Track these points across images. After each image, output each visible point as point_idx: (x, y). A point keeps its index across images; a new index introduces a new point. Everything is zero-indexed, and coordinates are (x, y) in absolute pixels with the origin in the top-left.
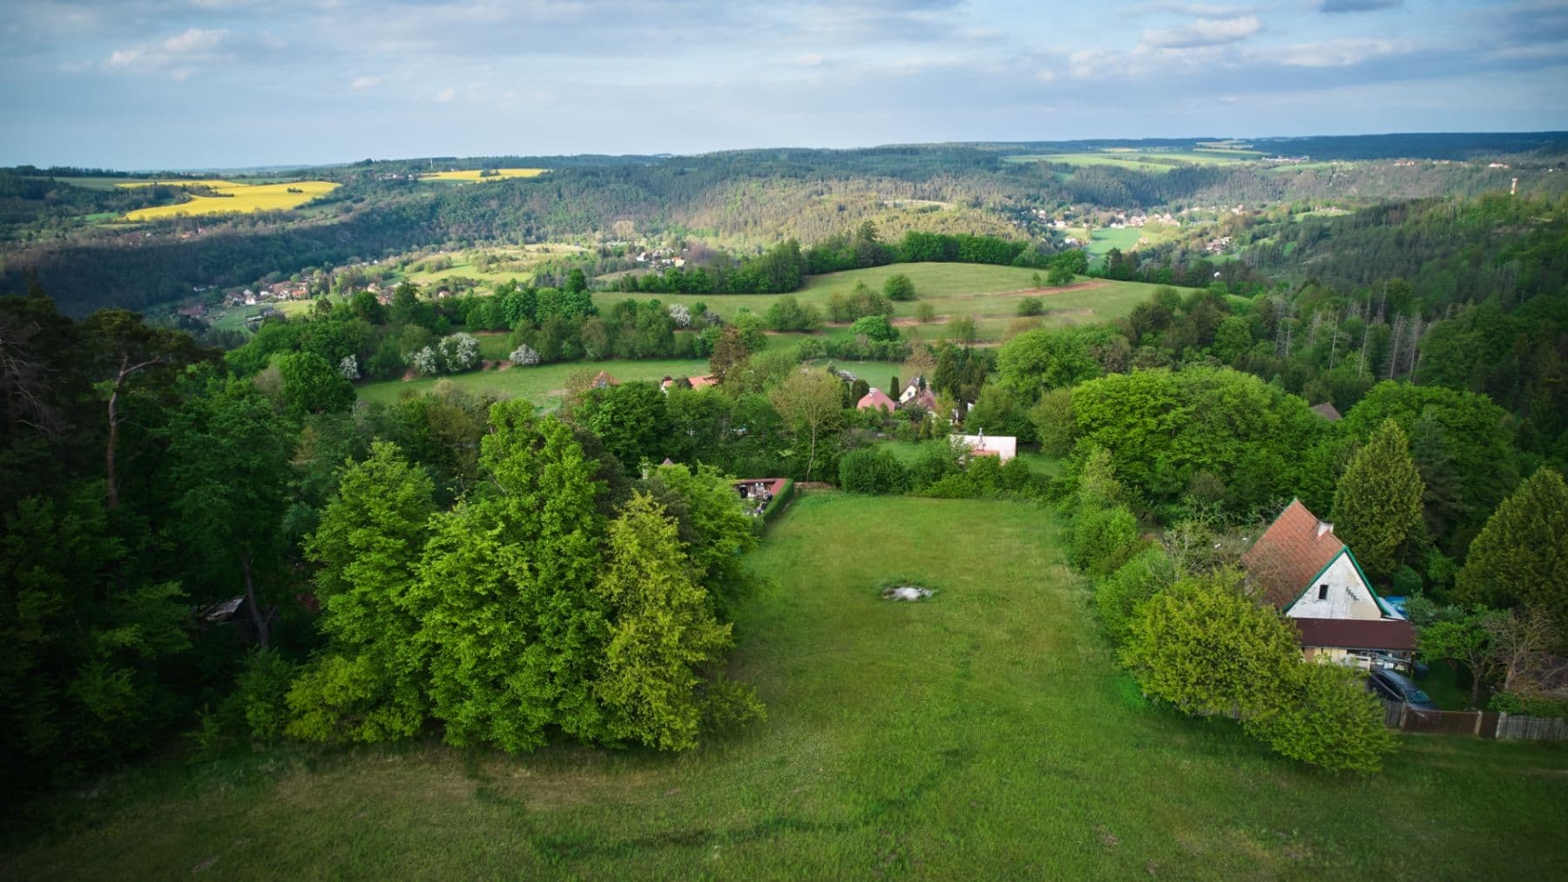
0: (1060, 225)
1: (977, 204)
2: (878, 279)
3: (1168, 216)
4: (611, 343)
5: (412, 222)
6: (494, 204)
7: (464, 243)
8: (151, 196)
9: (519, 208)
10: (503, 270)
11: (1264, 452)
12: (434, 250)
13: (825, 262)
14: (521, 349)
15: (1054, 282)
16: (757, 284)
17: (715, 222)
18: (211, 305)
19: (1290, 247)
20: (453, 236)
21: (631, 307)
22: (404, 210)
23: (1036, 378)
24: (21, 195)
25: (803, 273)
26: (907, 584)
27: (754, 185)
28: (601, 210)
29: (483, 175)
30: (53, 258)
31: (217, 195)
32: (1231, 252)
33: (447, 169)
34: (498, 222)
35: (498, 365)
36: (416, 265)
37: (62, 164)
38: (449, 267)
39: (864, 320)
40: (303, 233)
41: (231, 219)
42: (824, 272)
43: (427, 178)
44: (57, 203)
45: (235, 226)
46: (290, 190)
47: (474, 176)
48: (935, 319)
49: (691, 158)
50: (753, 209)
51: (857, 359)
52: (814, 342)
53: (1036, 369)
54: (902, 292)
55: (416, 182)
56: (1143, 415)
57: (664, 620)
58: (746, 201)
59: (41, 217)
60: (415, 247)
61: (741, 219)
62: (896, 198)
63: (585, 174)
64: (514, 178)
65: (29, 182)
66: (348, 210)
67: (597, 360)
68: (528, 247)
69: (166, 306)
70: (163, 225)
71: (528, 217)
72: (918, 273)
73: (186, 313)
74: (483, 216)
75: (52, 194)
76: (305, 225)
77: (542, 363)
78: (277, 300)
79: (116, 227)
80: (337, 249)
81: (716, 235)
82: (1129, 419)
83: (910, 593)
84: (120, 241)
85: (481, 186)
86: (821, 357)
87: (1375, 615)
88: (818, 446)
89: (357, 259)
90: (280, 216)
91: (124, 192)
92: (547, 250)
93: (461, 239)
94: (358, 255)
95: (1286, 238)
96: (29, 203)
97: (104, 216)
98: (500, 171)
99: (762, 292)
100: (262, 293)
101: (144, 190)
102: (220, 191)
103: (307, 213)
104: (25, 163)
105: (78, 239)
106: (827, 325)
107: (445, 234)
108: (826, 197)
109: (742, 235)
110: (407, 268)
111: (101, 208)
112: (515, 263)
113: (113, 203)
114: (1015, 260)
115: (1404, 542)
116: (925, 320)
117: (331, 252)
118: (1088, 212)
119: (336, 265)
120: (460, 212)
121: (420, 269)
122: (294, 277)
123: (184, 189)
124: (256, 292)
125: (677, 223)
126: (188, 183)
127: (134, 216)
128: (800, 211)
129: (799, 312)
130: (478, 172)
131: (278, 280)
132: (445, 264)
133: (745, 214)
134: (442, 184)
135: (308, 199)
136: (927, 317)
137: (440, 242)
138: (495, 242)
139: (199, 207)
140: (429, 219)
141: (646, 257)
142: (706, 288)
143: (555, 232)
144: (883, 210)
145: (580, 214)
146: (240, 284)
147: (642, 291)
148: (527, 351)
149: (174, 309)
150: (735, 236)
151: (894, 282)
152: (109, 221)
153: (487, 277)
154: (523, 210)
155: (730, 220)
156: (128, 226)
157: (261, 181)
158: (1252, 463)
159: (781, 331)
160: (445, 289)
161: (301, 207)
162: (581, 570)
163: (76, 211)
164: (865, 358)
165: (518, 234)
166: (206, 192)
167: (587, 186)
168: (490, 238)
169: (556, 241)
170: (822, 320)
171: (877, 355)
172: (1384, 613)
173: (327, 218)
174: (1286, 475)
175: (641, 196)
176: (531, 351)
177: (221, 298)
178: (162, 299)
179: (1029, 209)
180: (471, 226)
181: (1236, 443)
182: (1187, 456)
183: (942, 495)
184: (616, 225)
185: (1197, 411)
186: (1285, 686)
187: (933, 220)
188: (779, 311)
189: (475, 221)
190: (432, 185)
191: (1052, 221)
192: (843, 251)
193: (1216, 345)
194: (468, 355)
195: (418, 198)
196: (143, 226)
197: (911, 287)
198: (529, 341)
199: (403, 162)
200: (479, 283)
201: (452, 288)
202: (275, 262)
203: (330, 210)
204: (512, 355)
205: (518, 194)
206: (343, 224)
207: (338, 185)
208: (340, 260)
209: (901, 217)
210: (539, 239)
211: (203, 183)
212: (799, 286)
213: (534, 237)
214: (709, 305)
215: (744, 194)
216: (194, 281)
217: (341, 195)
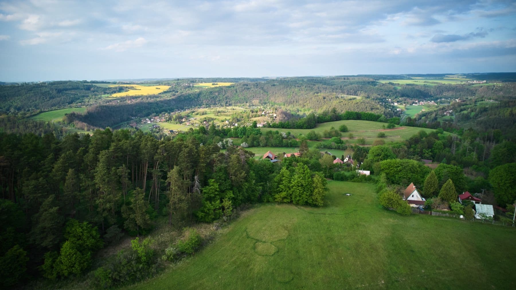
0: (396, 104)
1: (368, 97)
2: (337, 125)
3: (433, 102)
4: (267, 142)
5: (192, 99)
6: (217, 94)
7: (207, 106)
8: (118, 89)
9: (224, 95)
10: (222, 115)
11: (416, 176)
12: (199, 108)
13: (322, 120)
14: (244, 143)
15: (389, 127)
16: (303, 126)
17: (284, 101)
18: (138, 123)
19: (473, 114)
20: (205, 104)
21: (270, 132)
22: (190, 95)
23: (378, 157)
24: (85, 89)
25: (316, 123)
26: (348, 193)
27: (296, 89)
28: (249, 96)
29: (213, 84)
30: (98, 108)
31: (136, 89)
32: (453, 115)
33: (202, 82)
34: (218, 99)
36: (196, 113)
37: (94, 80)
38: (206, 114)
39: (334, 138)
40: (161, 102)
41: (141, 97)
42: (321, 122)
43: (196, 85)
44: (94, 92)
45: (142, 99)
46: (156, 88)
47: (210, 85)
48: (353, 138)
50: (296, 97)
51: (332, 149)
52: (320, 144)
53: (378, 155)
54: (344, 129)
55: (193, 86)
56: (394, 168)
57: (320, 190)
58: (294, 94)
59: (90, 96)
60: (193, 106)
61: (292, 100)
62: (341, 95)
63: (244, 85)
64: (223, 86)
65: (86, 85)
66: (174, 95)
67: (263, 147)
68: (227, 107)
69: (126, 123)
70: (122, 99)
71: (227, 98)
72: (348, 123)
73: (131, 125)
74: (213, 97)
75: (92, 89)
76: (162, 99)
77: (249, 147)
78: (156, 122)
79: (110, 99)
80: (171, 107)
81: (284, 105)
82: (391, 169)
83: (348, 195)
85: (213, 88)
86: (322, 148)
87: (421, 200)
88: (329, 171)
89: (177, 110)
90: (154, 96)
91: (110, 88)
92: (234, 109)
93: (207, 105)
94: (177, 108)
95: (472, 111)
96: (87, 91)
97: (106, 95)
98: (218, 83)
99: (304, 129)
100: (152, 120)
101: (116, 88)
102: (137, 88)
103: (162, 95)
104: (85, 80)
105: (101, 102)
106: (323, 139)
107: (201, 103)
108: (319, 94)
109: (292, 105)
110: (193, 113)
111: (105, 93)
112: (226, 113)
113: (108, 91)
114: (378, 120)
115: (434, 191)
116: (351, 138)
117: (169, 108)
118: (405, 100)
120: (207, 96)
121: (197, 114)
122: (160, 115)
123: (127, 87)
124: (150, 119)
125: (272, 101)
126: (128, 85)
127: (114, 95)
128: (311, 98)
129: (316, 135)
130: (211, 83)
131: (155, 116)
132: (205, 113)
133: (294, 99)
134: (201, 87)
135: (162, 91)
136: (351, 137)
137: (200, 105)
138: (216, 106)
139: (131, 93)
140: (197, 98)
141: (265, 113)
142: (289, 127)
143: (235, 103)
144: (338, 99)
145: (242, 97)
146: (145, 117)
147: (272, 127)
149: (128, 124)
150: (290, 105)
151: (342, 127)
152: (108, 97)
154: (225, 96)
155: (288, 100)
156: (113, 99)
157: (148, 85)
158: (414, 178)
159: (310, 140)
160: (205, 121)
161: (160, 94)
162: (311, 183)
163: (99, 94)
164: (334, 149)
165: (224, 103)
166: (132, 88)
167: (245, 89)
168: (215, 104)
169: (235, 106)
170: (322, 137)
171: (337, 148)
172: (422, 200)
173: (168, 97)
174: (420, 180)
175: (261, 92)
176: (246, 144)
177: (140, 121)
178: (124, 121)
179: (385, 99)
180: (209, 101)
181: (411, 174)
182: (402, 176)
183: (354, 182)
184: (253, 101)
185: (405, 167)
186: (399, 204)
187: (354, 103)
188: (310, 134)
189: (211, 99)
190: (198, 88)
191: (393, 103)
192: (327, 116)
193: (433, 148)
194: (231, 144)
195: (194, 92)
196: (117, 99)
197: (347, 128)
198: (246, 141)
199: (189, 80)
200: (215, 119)
201: (207, 121)
202: (154, 110)
203: (169, 95)
204: (242, 145)
205: (224, 91)
206: (173, 99)
207: (170, 87)
208: (172, 110)
209: (344, 101)
210: (230, 105)
211: (131, 85)
212: (314, 127)
213: (228, 104)
214: (291, 132)
215: (293, 93)
216: (132, 116)
217: (171, 90)
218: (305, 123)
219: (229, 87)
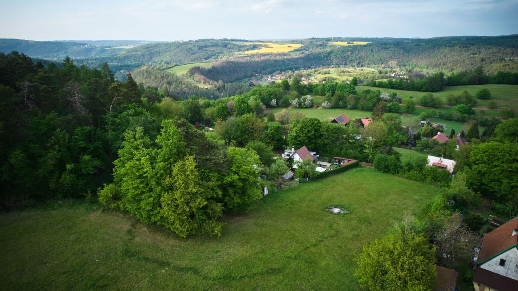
4: (356, 103)
5: (322, 58)
6: (349, 53)
7: (337, 66)
8: (252, 47)
9: (357, 55)
10: (345, 75)
12: (327, 67)
13: (455, 82)
14: (326, 102)
16: (422, 88)
17: (428, 64)
18: (259, 80)
20: (334, 63)
21: (368, 92)
22: (320, 54)
24: (222, 46)
27: (446, 50)
28: (385, 57)
30: (224, 64)
31: (269, 47)
33: (337, 41)
34: (350, 59)
35: (318, 107)
36: (318, 72)
37: (233, 38)
38: (329, 73)
39: (460, 105)
40: (288, 60)
41: (270, 55)
44: (230, 48)
45: (271, 57)
46: (288, 46)
47: (345, 44)
48: (497, 108)
49: (424, 40)
50: (444, 59)
51: (452, 120)
52: (434, 112)
54: (485, 96)
55: (326, 45)
56: (503, 162)
58: (442, 56)
59: (225, 52)
60: (321, 66)
61: (438, 63)
62: (510, 57)
63: (383, 44)
64: (357, 45)
65: (224, 43)
66: (303, 53)
67: (351, 109)
68: (357, 68)
69: (248, 79)
70: (253, 55)
71: (360, 58)
73: (252, 81)
74: (345, 57)
75: (229, 46)
76: (290, 57)
77: (332, 108)
78: (276, 80)
79: (241, 56)
80: (298, 65)
81: (427, 68)
83: (336, 210)
84: (240, 60)
85: (346, 47)
86: (436, 118)
89: (303, 68)
90: (284, 54)
91: (244, 46)
92: (362, 70)
93: (336, 64)
94: (304, 68)
96: (223, 48)
97: (239, 52)
98: (354, 42)
100: (273, 77)
101: (250, 45)
102: (270, 46)
103: (291, 53)
104: (225, 38)
105: (232, 59)
106: (445, 106)
107: (331, 62)
108: (477, 55)
109: (438, 69)
110: (316, 73)
111: (239, 50)
112: (350, 73)
113: (242, 49)
116: (492, 108)
117: (296, 66)
119: (296, 70)
120: (338, 55)
121: (320, 73)
122: (283, 73)
123: (260, 45)
125: (413, 63)
126: (262, 43)
127: (246, 53)
128: (464, 61)
129: (433, 100)
130: (347, 43)
131: (279, 74)
132: (327, 72)
133: (440, 61)
134: (334, 46)
135: (293, 49)
136: (493, 107)
137: (329, 65)
138: (347, 66)
139: (263, 51)
140: (327, 57)
141: (395, 74)
143: (368, 64)
144: (503, 61)
145: (378, 58)
146: (268, 74)
148: (328, 103)
149: (249, 80)
150: (435, 69)
151: (481, 92)
152: (240, 54)
153: (339, 77)
154: (359, 55)
155: (434, 63)
156: (244, 55)
157: (281, 43)
159: (424, 106)
160: (325, 80)
161: (290, 52)
163: (233, 51)
164: (455, 120)
165: (355, 64)
166: (266, 46)
167: (382, 48)
168: (346, 64)
169: (368, 67)
170: (442, 104)
171: (461, 120)
173: (297, 55)
175: (401, 53)
176: (329, 103)
177: (262, 77)
178: (247, 77)
180: (340, 60)
184: (390, 63)
188: (425, 98)
189: (342, 59)
190: (330, 46)
192: (465, 78)
194: (309, 103)
195: (325, 51)
196: (248, 56)
197: (489, 94)
198: (329, 100)
199: (324, 39)
200: (336, 79)
201: (327, 80)
202: (279, 68)
203: (298, 53)
204: (323, 104)
205: (358, 50)
206: (301, 58)
207: (303, 45)
208: (298, 69)
209: (510, 64)
210: (362, 66)
211: (265, 44)
213: (360, 65)
214: (398, 94)
215: (442, 53)
216: (256, 72)
217: (302, 48)
218: (425, 84)
219: (365, 46)
